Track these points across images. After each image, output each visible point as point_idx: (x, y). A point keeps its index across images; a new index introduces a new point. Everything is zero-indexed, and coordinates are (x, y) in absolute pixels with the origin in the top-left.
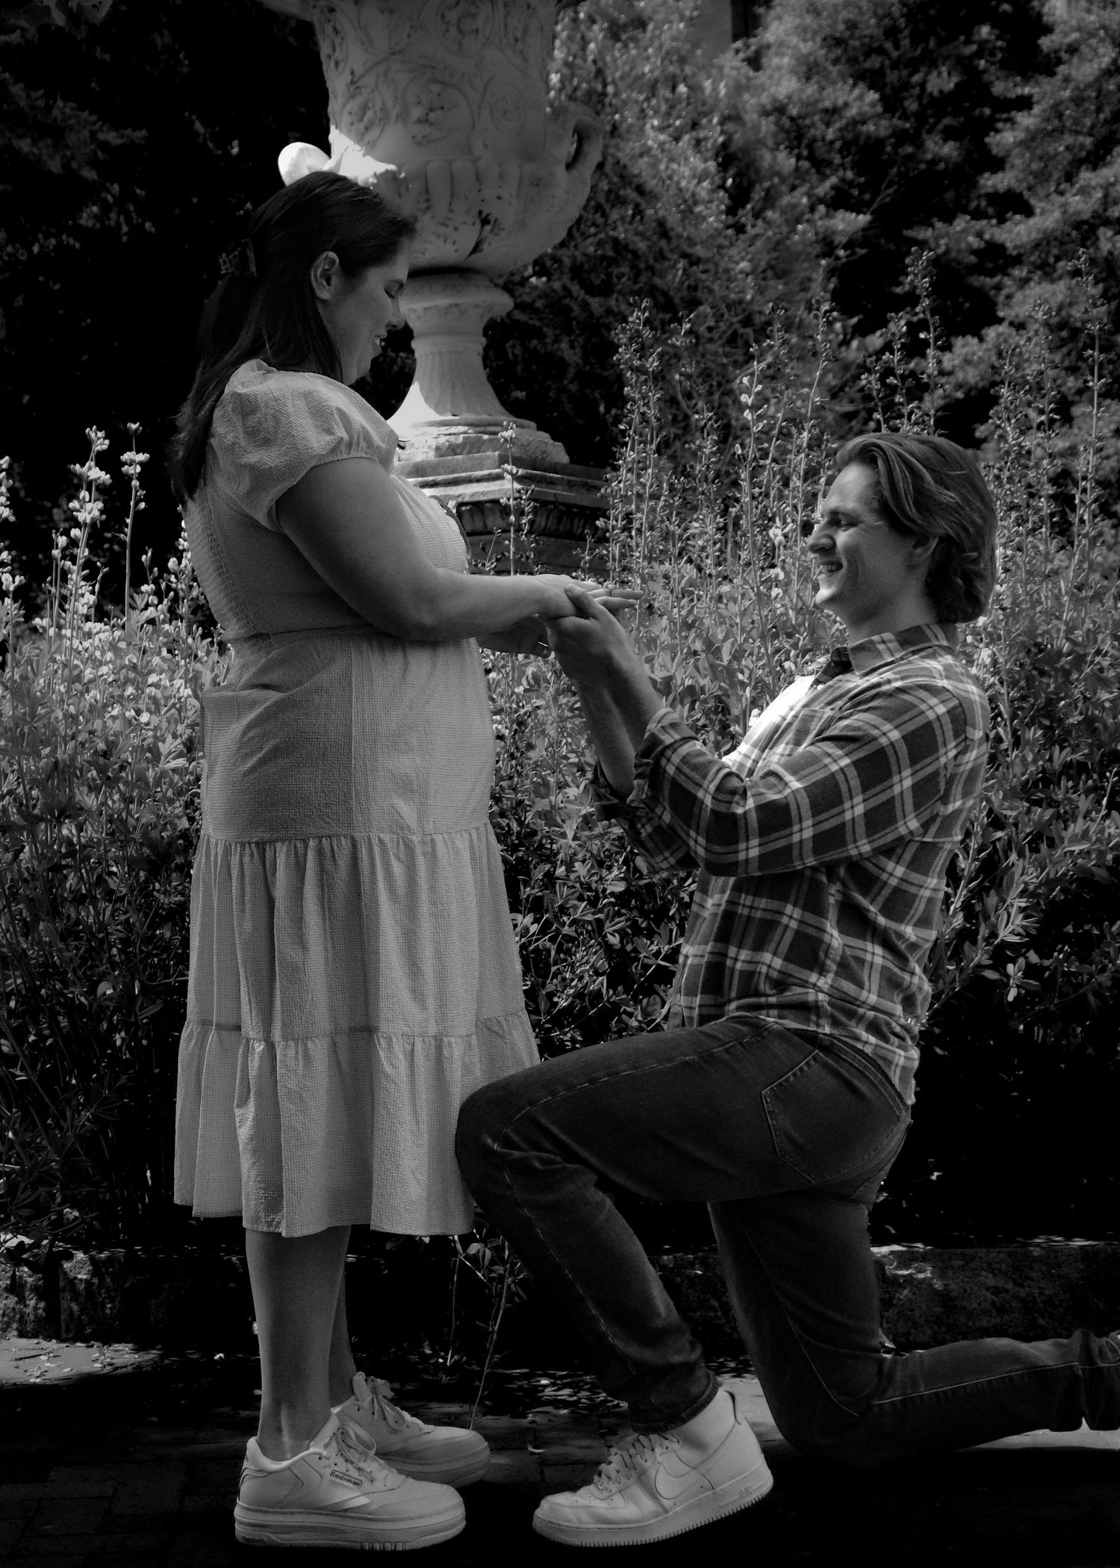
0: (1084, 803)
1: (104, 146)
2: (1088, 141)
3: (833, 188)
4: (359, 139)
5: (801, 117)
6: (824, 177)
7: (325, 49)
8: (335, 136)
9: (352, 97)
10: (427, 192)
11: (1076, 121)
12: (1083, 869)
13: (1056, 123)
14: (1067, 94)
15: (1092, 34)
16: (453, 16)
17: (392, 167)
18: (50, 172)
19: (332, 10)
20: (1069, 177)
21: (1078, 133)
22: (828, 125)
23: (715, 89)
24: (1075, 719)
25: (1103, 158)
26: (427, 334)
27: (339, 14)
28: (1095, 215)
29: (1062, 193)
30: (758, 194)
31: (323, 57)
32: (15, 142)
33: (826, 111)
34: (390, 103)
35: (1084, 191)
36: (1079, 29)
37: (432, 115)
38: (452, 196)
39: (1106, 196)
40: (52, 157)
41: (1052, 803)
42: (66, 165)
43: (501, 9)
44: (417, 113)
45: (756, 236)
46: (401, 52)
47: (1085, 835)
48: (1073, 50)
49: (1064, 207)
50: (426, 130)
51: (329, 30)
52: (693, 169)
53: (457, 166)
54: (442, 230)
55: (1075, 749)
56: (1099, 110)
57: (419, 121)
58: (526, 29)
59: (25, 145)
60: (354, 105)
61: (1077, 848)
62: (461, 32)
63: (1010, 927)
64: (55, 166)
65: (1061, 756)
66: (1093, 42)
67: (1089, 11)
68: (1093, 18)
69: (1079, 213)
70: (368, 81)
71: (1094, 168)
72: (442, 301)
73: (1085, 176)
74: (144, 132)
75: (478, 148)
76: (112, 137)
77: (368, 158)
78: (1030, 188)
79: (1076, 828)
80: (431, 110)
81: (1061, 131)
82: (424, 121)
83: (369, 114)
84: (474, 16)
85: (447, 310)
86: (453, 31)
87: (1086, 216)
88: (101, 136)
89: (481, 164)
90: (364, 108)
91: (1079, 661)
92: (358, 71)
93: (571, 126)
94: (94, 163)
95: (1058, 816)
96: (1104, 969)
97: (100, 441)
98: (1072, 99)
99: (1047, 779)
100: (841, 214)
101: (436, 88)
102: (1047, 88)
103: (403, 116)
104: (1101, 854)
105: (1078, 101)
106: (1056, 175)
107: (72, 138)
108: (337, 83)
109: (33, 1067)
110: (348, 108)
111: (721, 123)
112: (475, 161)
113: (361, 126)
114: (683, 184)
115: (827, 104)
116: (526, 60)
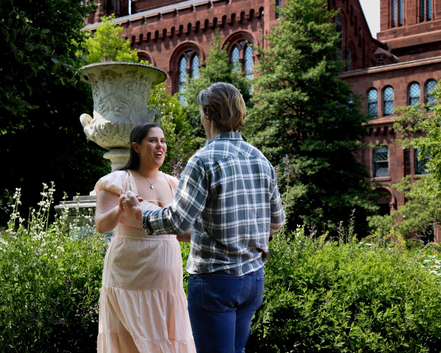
0: (283, 289)
1: (28, 109)
2: (260, 124)
3: (197, 131)
4: (102, 114)
5: (189, 113)
6: (194, 128)
7: (94, 91)
8: (95, 113)
9: (100, 103)
10: (118, 128)
11: (258, 119)
12: (282, 306)
13: (253, 119)
14: (256, 113)
15: (263, 98)
16: (127, 86)
17: (110, 122)
18: (14, 115)
19: (96, 82)
20: (255, 133)
21: (258, 122)
22: (196, 115)
23: (172, 105)
24: (280, 268)
25: (264, 129)
26: (115, 163)
27: (98, 83)
28: (262, 143)
29: (253, 137)
30: (181, 132)
31: (93, 93)
32: (5, 107)
33: (196, 112)
34: (110, 106)
35: (259, 137)
36: (260, 97)
37: (120, 110)
38: (124, 130)
39: (264, 138)
40: (15, 111)
41: (275, 289)
42: (18, 113)
43: (139, 85)
44: (116, 109)
45: (180, 142)
46: (114, 93)
47: (283, 297)
48: (257, 102)
49: (254, 140)
50: (119, 113)
51: (95, 87)
52: (170, 125)
53: (126, 122)
54: (121, 138)
55: (280, 276)
56: (263, 117)
57: (117, 111)
58: (144, 90)
59: (8, 108)
60: (101, 106)
61: (281, 301)
62: (128, 90)
63: (266, 319)
64: (15, 113)
65: (276, 277)
66: (263, 100)
67: (262, 93)
68: (263, 95)
69: (257, 142)
70: (105, 100)
71: (261, 131)
72: (120, 155)
73: (260, 133)
74: (38, 107)
75: (131, 119)
76: (30, 107)
77: (104, 119)
78: (246, 135)
79: (281, 295)
80: (120, 108)
81: (254, 121)
82: (118, 111)
83: (104, 108)
84: (132, 86)
85: (120, 158)
86: (127, 90)
87: (259, 143)
88: (28, 107)
89: (132, 122)
90: (103, 106)
91: (282, 254)
92: (102, 98)
93: (154, 114)
94: (25, 114)
95: (276, 292)
96: (286, 331)
97: (45, 186)
98: (257, 114)
99: (274, 283)
100: (198, 138)
101: (122, 103)
102: (251, 111)
103: (113, 109)
104: (287, 302)
105: (258, 114)
106: (252, 132)
107: (20, 107)
108: (96, 100)
109: (15, 345)
110: (99, 106)
111: (173, 114)
112: (130, 122)
113: (102, 111)
114: (168, 129)
115: (196, 110)
116: (144, 98)
